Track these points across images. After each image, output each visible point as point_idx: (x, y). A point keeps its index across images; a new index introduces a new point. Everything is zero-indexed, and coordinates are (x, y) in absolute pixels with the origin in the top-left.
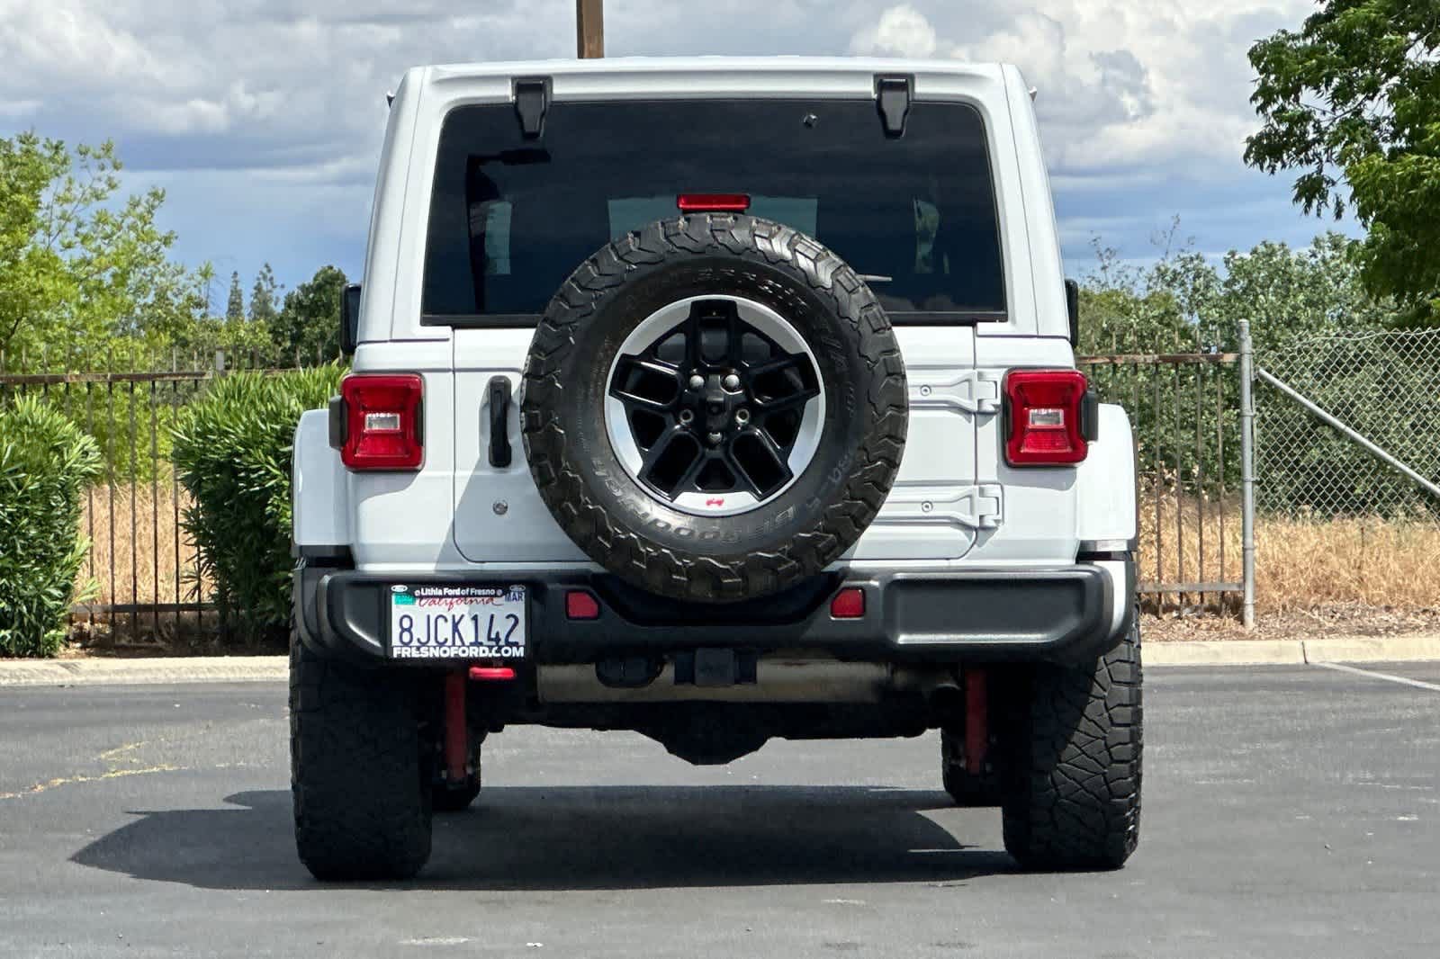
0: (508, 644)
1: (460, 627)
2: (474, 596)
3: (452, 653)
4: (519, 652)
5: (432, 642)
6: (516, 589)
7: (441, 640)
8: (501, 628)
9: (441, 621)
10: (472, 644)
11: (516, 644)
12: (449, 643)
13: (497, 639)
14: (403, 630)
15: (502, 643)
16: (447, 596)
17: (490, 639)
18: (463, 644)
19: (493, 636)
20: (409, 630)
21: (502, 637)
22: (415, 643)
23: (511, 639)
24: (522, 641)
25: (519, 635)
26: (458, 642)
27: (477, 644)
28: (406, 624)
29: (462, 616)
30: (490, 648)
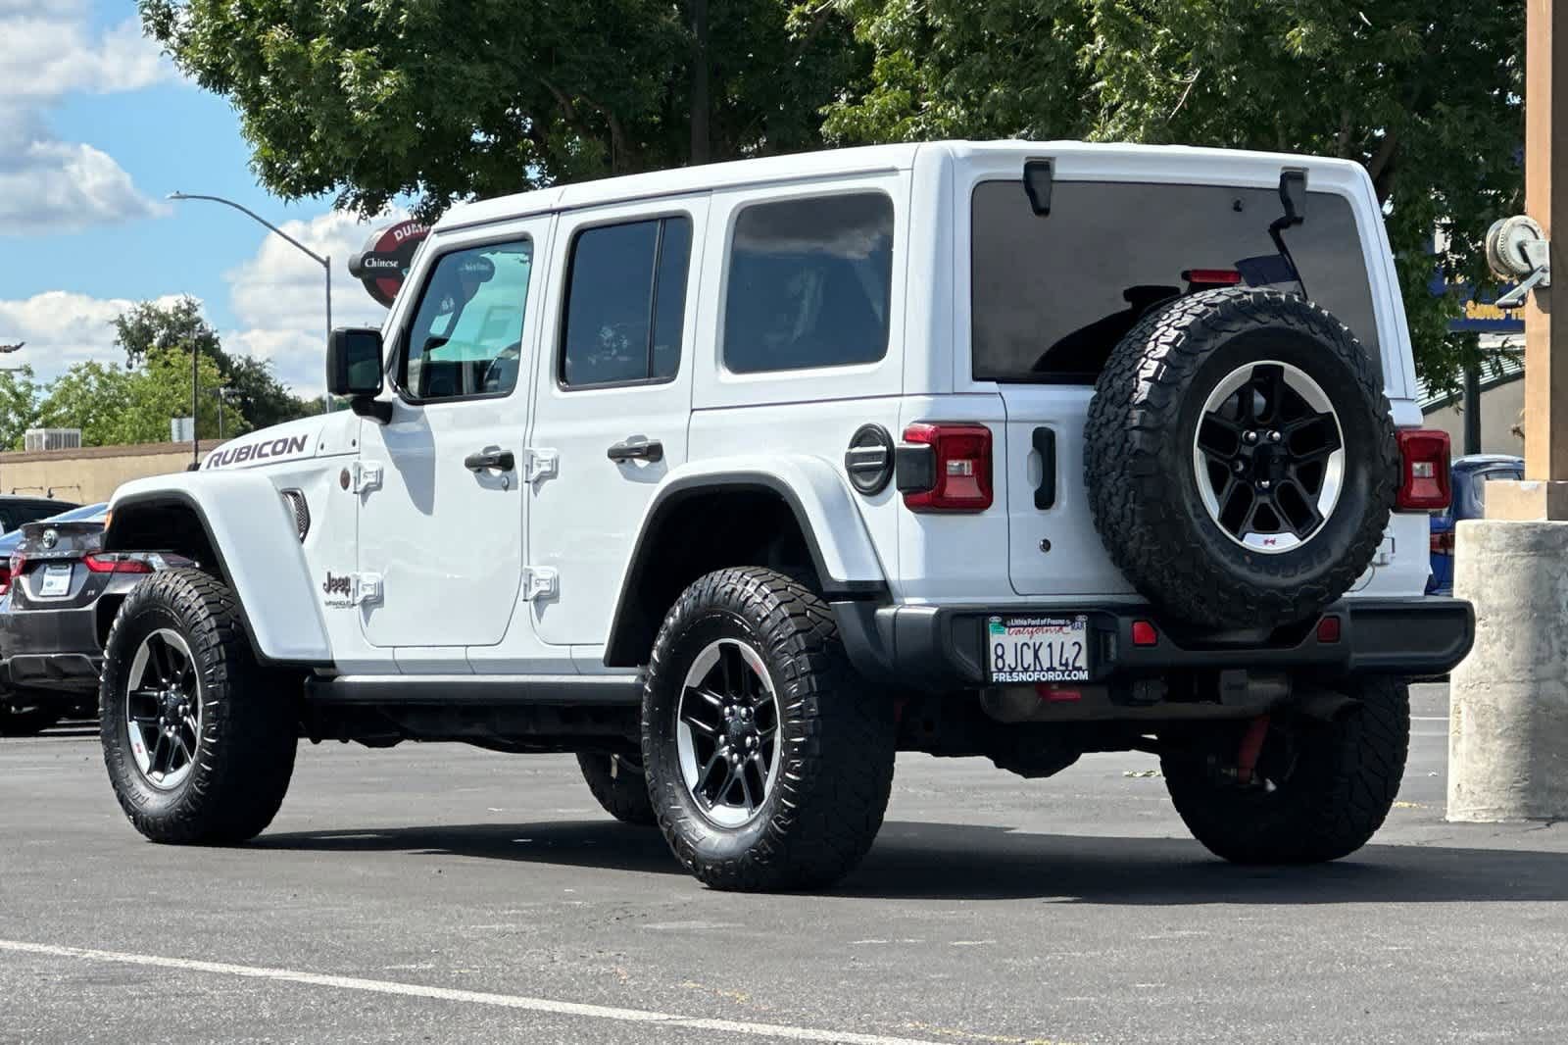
0: (1075, 668)
1: (1040, 654)
2: (1050, 625)
3: (1035, 677)
4: (1084, 676)
5: (1020, 668)
6: (1081, 618)
7: (1026, 666)
8: (1070, 653)
9: (1025, 647)
10: (1048, 670)
11: (1079, 669)
12: (1032, 668)
13: (1066, 665)
14: (998, 657)
15: (1070, 668)
16: (1030, 626)
17: (1061, 664)
18: (1042, 670)
19: (1064, 662)
20: (1002, 657)
21: (1070, 662)
22: (1007, 669)
23: (1077, 665)
24: (1084, 667)
25: (1082, 662)
26: (1038, 668)
27: (1052, 669)
28: (1000, 653)
29: (1041, 644)
30: (1063, 672)
